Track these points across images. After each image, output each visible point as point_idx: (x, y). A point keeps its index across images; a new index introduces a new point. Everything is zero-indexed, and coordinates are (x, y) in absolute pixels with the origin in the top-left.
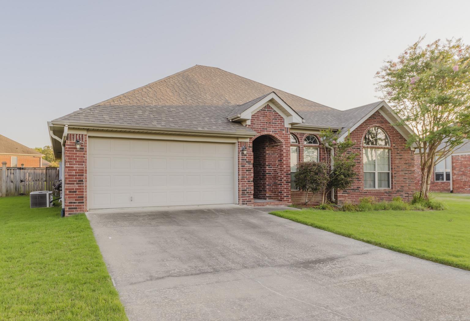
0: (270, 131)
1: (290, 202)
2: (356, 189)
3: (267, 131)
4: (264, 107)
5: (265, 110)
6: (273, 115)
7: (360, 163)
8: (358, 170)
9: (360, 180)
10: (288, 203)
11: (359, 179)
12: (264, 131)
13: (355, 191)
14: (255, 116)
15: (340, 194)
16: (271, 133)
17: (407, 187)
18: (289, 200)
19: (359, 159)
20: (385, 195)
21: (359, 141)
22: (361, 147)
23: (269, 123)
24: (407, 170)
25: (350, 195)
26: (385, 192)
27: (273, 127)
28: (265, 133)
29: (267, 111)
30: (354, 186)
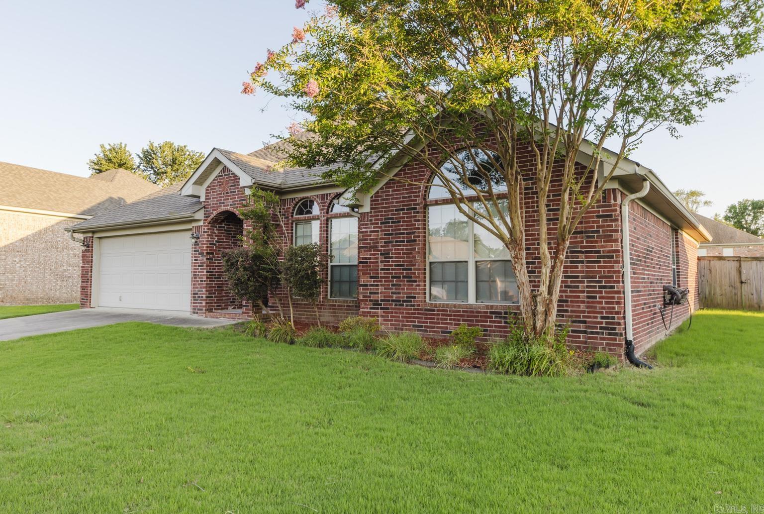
0: (228, 206)
1: (250, 316)
2: (404, 301)
3: (224, 206)
4: (221, 171)
5: (222, 176)
6: (231, 180)
7: (415, 241)
8: (409, 257)
9: (415, 281)
10: (248, 316)
11: (411, 277)
12: (220, 206)
13: (403, 305)
14: (211, 186)
15: (366, 310)
16: (229, 207)
17: (583, 302)
18: (248, 313)
19: (414, 233)
20: (494, 322)
21: (415, 192)
22: (418, 204)
23: (227, 193)
24: (582, 252)
25: (388, 313)
26: (491, 313)
27: (231, 199)
28: (223, 209)
29: (225, 175)
30: (399, 293)
